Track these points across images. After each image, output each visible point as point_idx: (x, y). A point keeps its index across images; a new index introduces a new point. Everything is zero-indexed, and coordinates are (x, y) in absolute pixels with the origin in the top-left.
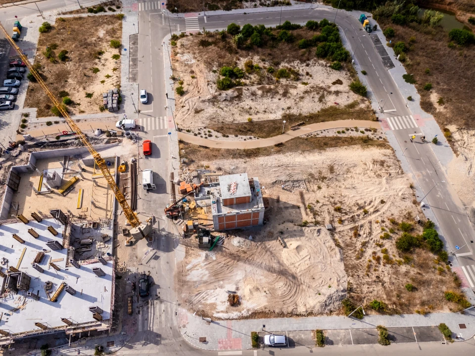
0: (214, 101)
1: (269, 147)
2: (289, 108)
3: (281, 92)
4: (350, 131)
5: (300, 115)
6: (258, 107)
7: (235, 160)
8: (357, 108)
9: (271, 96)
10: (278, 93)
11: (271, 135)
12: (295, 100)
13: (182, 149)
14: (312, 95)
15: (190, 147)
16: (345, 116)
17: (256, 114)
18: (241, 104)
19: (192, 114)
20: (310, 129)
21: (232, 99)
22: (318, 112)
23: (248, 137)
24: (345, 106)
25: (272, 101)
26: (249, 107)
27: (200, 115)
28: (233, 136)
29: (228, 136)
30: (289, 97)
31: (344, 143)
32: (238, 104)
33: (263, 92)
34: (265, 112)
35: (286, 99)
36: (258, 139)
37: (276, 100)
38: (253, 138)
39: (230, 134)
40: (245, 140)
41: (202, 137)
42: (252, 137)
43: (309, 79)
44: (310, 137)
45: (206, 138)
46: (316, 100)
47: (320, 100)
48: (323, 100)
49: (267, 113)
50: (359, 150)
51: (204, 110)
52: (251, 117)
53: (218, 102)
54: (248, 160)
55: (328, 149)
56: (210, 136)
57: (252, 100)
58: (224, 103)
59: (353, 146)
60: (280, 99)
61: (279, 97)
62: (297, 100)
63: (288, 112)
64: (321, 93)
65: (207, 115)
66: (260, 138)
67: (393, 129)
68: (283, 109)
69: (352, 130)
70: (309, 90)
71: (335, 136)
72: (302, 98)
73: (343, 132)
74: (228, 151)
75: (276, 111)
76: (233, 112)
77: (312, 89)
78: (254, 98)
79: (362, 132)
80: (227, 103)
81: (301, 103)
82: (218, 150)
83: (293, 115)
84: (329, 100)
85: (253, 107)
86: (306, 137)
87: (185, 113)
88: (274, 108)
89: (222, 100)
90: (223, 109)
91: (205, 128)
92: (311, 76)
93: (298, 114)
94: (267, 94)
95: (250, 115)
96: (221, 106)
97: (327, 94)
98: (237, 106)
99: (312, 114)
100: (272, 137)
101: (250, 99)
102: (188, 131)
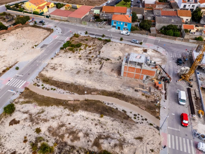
0: (123, 142)
1: (101, 95)
2: (69, 115)
3: (64, 128)
4: (48, 88)
5: (65, 108)
6: (90, 124)
7: (125, 94)
8: (27, 100)
9: (74, 128)
10: (67, 129)
11: (94, 102)
12: (59, 118)
13: (158, 112)
14: (45, 117)
15: (152, 111)
16: (40, 97)
17: (95, 119)
18: (101, 131)
19: (145, 139)
20: (68, 97)
21: (107, 138)
22: (52, 106)
23: (109, 105)
24: (32, 103)
25: (76, 125)
26: (97, 126)
27: (138, 135)
28: (119, 110)
29: (123, 110)
30: (61, 122)
31: (59, 83)
32: (104, 132)
33: (78, 133)
34: (87, 118)
35: (65, 122)
36: (104, 102)
37: (73, 124)
38: (107, 103)
39: (120, 112)
40: (112, 104)
41: (142, 116)
42: (107, 105)
43: (30, 135)
44: (73, 93)
45: (139, 115)
46: (45, 113)
47: (43, 112)
48: (41, 111)
49: (86, 117)
50: (55, 77)
51: (134, 138)
52: (100, 119)
53: (120, 140)
54: (117, 92)
55: (70, 83)
56: (135, 115)
57: (91, 131)
58: (115, 137)
59: (56, 80)
60: (70, 124)
61: (68, 126)
62: (57, 118)
63: (72, 113)
64: (37, 116)
65: (133, 133)
66: (102, 102)
67: (25, 82)
68: (73, 116)
69: (46, 88)
70: (43, 122)
71: (58, 89)
72: (53, 118)
73: (52, 89)
74: (127, 101)
75: (79, 116)
76: (111, 126)
77: (40, 122)
78: (89, 131)
79: (43, 85)
80: (112, 136)
81: (57, 114)
82: (133, 103)
83: (70, 109)
84: (37, 110)
85: (94, 124)
86: (75, 93)
87: (152, 142)
88: (79, 119)
89: (116, 140)
90: (118, 132)
91: (137, 123)
92: (25, 137)
93: (66, 109)
94: (76, 130)
95: (99, 120)
96: (118, 136)
97: (33, 114)
98: (105, 131)
99: (57, 106)
100: (94, 100)
101: (92, 132)
102: (151, 124)
